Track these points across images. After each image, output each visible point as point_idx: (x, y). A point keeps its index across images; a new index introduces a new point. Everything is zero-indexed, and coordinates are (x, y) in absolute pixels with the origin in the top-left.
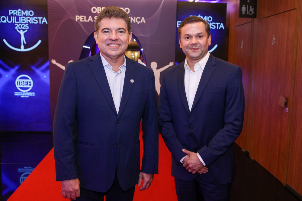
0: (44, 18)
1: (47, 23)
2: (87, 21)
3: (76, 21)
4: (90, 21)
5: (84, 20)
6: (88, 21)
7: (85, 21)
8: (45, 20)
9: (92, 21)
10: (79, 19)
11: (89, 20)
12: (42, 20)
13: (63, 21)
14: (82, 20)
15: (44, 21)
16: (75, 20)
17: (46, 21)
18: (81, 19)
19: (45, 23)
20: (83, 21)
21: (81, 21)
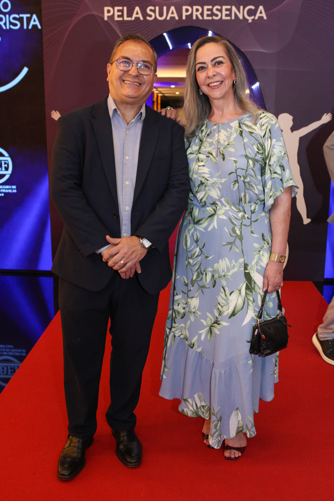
0: (34, 16)
1: (39, 27)
2: (129, 19)
3: (106, 19)
4: (137, 19)
5: (122, 16)
6: (133, 19)
7: (126, 18)
8: (35, 21)
9: (142, 18)
10: (111, 14)
11: (134, 15)
12: (29, 20)
13: (76, 20)
14: (119, 16)
15: (35, 23)
16: (103, 19)
17: (37, 23)
18: (117, 14)
19: (35, 26)
20: (121, 19)
21: (116, 19)
